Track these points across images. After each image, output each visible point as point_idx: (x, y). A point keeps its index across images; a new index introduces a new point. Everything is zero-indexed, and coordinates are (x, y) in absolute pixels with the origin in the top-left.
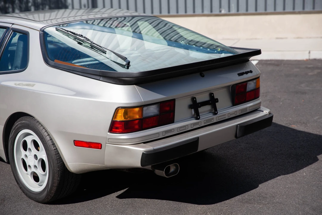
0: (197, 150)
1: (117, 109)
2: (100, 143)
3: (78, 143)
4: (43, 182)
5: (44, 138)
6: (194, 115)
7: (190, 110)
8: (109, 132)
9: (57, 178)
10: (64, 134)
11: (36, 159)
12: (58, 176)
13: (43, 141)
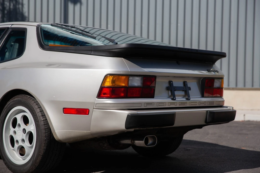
0: (173, 125)
1: (106, 76)
2: (88, 109)
3: (67, 111)
4: (28, 155)
5: (35, 110)
6: (171, 96)
7: (167, 91)
8: (97, 98)
9: (43, 147)
10: (54, 103)
11: (24, 132)
12: (45, 145)
13: (33, 113)
